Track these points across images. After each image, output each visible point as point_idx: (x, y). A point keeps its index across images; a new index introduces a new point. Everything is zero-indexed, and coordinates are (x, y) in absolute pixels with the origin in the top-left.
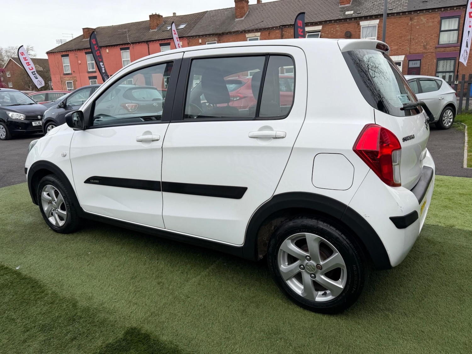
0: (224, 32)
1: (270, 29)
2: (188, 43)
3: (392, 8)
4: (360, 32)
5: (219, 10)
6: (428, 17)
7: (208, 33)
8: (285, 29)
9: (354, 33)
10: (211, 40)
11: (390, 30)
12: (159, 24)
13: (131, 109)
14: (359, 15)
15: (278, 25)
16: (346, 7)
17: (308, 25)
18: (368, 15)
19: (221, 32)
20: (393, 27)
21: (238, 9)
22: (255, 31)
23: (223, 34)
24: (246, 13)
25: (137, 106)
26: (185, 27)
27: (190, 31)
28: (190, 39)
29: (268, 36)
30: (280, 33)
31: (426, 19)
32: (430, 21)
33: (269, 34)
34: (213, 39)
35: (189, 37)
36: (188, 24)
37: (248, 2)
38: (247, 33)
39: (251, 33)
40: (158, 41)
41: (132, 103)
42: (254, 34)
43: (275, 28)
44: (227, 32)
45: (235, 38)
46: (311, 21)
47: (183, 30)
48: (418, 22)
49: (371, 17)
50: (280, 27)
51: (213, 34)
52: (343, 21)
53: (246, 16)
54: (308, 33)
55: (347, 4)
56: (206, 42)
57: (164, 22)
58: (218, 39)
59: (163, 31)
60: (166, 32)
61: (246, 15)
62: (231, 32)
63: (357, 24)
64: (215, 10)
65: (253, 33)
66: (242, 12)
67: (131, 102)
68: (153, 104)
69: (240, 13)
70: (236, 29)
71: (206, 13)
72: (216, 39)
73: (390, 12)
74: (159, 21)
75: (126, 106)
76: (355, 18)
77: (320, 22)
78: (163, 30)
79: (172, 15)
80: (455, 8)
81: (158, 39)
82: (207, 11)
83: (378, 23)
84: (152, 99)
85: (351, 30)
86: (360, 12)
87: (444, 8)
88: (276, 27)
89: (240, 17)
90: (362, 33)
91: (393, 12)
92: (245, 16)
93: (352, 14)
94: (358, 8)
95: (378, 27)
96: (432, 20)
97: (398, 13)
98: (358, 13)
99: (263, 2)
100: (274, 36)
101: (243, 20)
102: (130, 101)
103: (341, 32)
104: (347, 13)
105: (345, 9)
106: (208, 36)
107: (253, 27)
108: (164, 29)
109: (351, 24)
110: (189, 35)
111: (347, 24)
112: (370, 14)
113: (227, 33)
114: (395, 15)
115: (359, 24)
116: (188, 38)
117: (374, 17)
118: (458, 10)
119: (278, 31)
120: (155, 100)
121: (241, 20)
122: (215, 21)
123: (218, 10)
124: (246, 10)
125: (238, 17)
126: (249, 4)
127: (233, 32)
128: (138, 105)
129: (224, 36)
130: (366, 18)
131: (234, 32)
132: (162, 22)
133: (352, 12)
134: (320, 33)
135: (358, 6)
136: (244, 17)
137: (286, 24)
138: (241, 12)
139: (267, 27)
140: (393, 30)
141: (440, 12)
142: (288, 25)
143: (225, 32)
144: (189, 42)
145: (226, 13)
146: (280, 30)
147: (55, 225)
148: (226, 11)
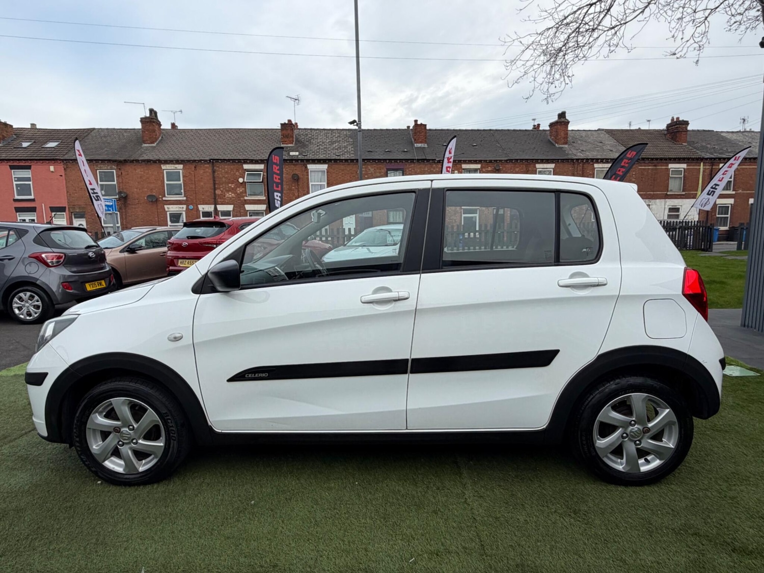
0: (127, 159)
1: (197, 162)
2: (65, 169)
3: (339, 154)
4: (308, 175)
5: (114, 129)
6: (375, 167)
7: (100, 159)
8: (217, 164)
9: (302, 176)
10: (106, 168)
11: (340, 177)
12: (5, 135)
13: (50, 262)
14: (306, 158)
15: (208, 159)
16: (289, 147)
17: (247, 162)
18: (315, 158)
19: (122, 159)
20: (342, 174)
21: (147, 132)
22: (174, 162)
23: (125, 161)
24: (158, 138)
25: (64, 257)
26: (56, 146)
27: (67, 153)
28: (68, 164)
29: (193, 170)
30: (211, 168)
31: (373, 169)
32: (377, 171)
33: (195, 167)
34: (108, 166)
35: (66, 160)
36: (61, 142)
37: (161, 125)
38: (163, 164)
39: (169, 164)
40: (6, 162)
41: (54, 252)
42: (173, 165)
43: (203, 162)
44: (132, 159)
45: (145, 168)
46: (250, 158)
47: (53, 149)
48: (366, 171)
49: (319, 161)
50: (210, 160)
51: (109, 161)
52: (288, 161)
53: (159, 142)
54: (247, 171)
55: (290, 144)
56: (97, 170)
57: (15, 135)
58: (117, 167)
59: (15, 148)
60: (20, 149)
61: (158, 140)
62: (138, 160)
63: (304, 167)
64: (107, 129)
65: (171, 164)
66: (153, 137)
67: (51, 251)
68: (88, 253)
69: (150, 138)
70: (146, 158)
71: (91, 131)
72: (114, 167)
73: (338, 158)
74: (6, 132)
75: (43, 258)
76: (302, 160)
77: (261, 160)
78: (15, 146)
79: (29, 126)
80: (398, 162)
81: (6, 158)
82: (94, 129)
83: (326, 168)
84: (85, 247)
85: (299, 172)
86: (306, 154)
87: (389, 160)
88: (205, 161)
89: (149, 142)
90: (311, 176)
91: (341, 158)
92: (157, 142)
93: (297, 156)
94: (302, 149)
95: (327, 172)
96: (379, 171)
97: (346, 160)
98: (304, 154)
99: (179, 128)
100: (203, 171)
101: (155, 147)
102: (48, 249)
103: (287, 174)
104: (292, 153)
105: (289, 149)
106: (100, 162)
107: (171, 157)
108: (18, 145)
109: (297, 166)
110: (66, 157)
111: (293, 166)
112: (317, 157)
113: (132, 161)
114: (344, 161)
115: (306, 167)
116: (65, 162)
117: (322, 162)
118: (401, 163)
119: (208, 165)
120: (89, 247)
121: (152, 147)
122: (109, 143)
123: (111, 129)
124: (158, 135)
125: (146, 142)
126: (162, 127)
127: (141, 160)
128: (65, 255)
129: (127, 164)
130: (314, 161)
131: (144, 161)
132: (12, 134)
133: (297, 153)
134: (262, 173)
135: (303, 148)
136: (155, 143)
137: (218, 158)
138: (151, 136)
139: (192, 159)
140: (343, 177)
141: (385, 163)
142: (221, 160)
143: (129, 159)
144: (67, 167)
145: (125, 134)
146: (211, 165)
147: (123, 472)
148: (126, 132)
